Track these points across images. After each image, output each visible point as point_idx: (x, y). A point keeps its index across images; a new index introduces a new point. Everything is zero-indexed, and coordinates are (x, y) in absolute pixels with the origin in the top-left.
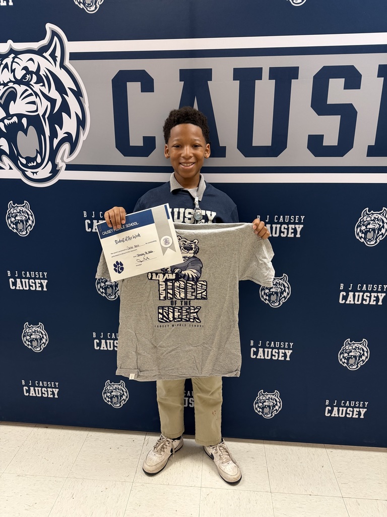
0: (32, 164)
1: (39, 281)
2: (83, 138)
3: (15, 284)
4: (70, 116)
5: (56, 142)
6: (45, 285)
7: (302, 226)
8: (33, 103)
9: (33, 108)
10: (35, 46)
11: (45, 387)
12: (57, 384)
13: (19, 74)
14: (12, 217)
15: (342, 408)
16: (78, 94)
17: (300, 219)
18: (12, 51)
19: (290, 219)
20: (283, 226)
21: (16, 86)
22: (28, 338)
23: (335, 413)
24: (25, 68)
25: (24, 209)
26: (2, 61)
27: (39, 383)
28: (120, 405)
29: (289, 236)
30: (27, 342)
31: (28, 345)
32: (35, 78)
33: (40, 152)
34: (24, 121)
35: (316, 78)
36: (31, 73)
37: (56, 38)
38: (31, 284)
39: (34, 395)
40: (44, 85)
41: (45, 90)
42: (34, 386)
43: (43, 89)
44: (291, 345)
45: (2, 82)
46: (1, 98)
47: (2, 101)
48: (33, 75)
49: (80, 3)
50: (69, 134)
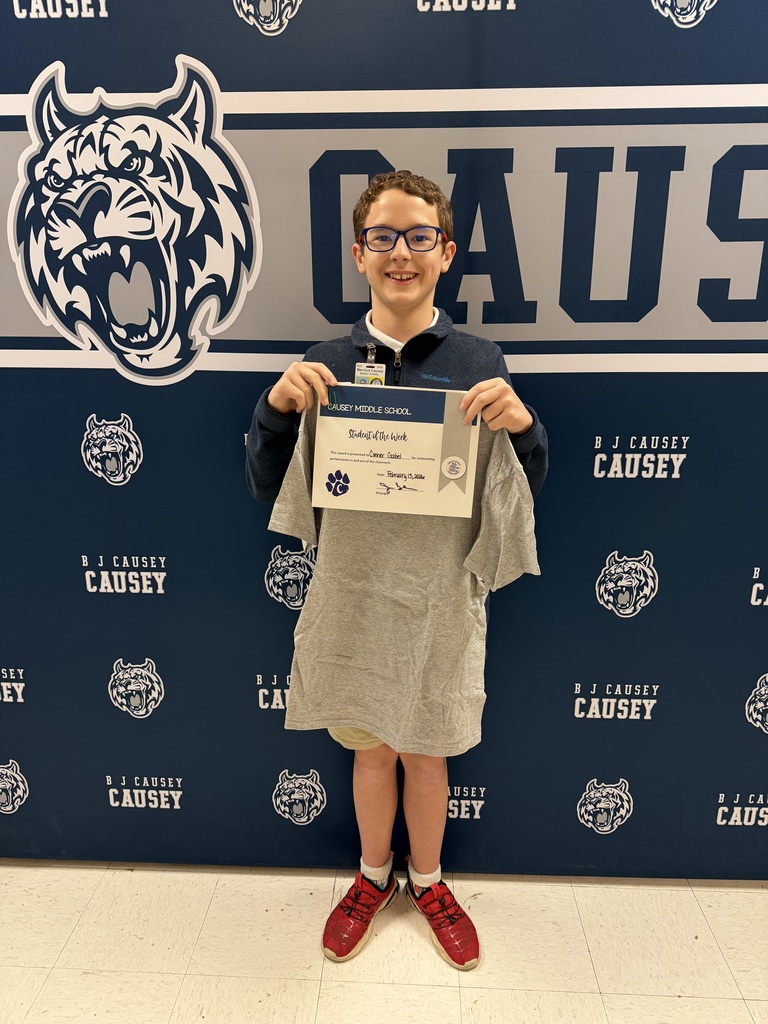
0: (140, 339)
1: (149, 574)
2: (247, 286)
3: (96, 581)
4: (221, 243)
5: (190, 294)
6: (160, 582)
7: (683, 457)
8: (146, 215)
9: (144, 224)
10: (153, 99)
11: (154, 788)
12: (179, 781)
13: (117, 157)
14: (95, 446)
15: (749, 809)
16: (239, 198)
17: (680, 443)
18: (102, 110)
19: (661, 443)
20: (647, 456)
21: (110, 181)
22: (122, 689)
23: (736, 819)
24: (131, 145)
25: (120, 430)
26: (81, 129)
27: (141, 781)
28: (309, 819)
29: (657, 476)
30: (119, 699)
31: (122, 704)
32: (149, 165)
33: (156, 314)
34: (125, 252)
35: (718, 168)
36: (143, 154)
37: (195, 85)
38: (131, 581)
39: (131, 805)
40: (168, 180)
41: (171, 190)
42: (131, 786)
43: (166, 187)
44: (655, 690)
45: (80, 173)
46: (77, 205)
47: (79, 212)
48: (147, 159)
49: (248, 14)
50: (218, 279)
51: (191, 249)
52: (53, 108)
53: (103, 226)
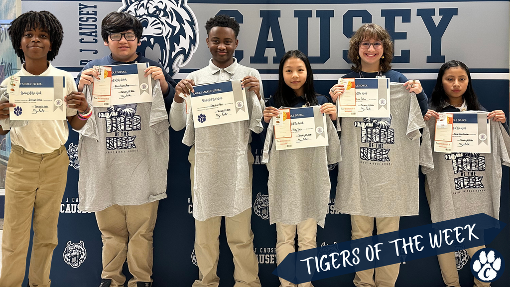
2: (193, 51)
4: (185, 38)
5: (174, 54)
8: (160, 28)
9: (160, 31)
13: (151, 11)
16: (192, 24)
21: (148, 18)
24: (157, 7)
26: (140, 2)
32: (162, 13)
33: (161, 60)
34: (152, 40)
35: (345, 16)
36: (160, 10)
40: (168, 18)
41: (169, 21)
43: (167, 20)
45: (138, 15)
48: (162, 11)
50: (184, 49)
51: (175, 39)
53: (145, 32)
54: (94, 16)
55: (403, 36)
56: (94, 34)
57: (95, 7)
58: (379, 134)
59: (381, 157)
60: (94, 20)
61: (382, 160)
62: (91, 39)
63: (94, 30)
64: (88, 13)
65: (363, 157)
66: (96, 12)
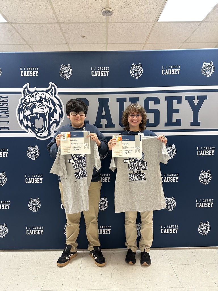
0: (40, 131)
1: (39, 179)
2: (61, 121)
3: (28, 181)
4: (57, 114)
5: (51, 123)
6: (41, 180)
8: (43, 109)
9: (43, 110)
10: (45, 89)
11: (37, 229)
12: (43, 227)
13: (38, 99)
14: (30, 152)
15: (168, 229)
16: (60, 106)
18: (36, 91)
21: (36, 103)
22: (31, 205)
23: (165, 232)
24: (41, 97)
25: (35, 149)
26: (32, 94)
27: (34, 228)
30: (31, 207)
32: (44, 100)
33: (44, 126)
34: (38, 115)
35: (145, 101)
36: (43, 98)
37: (53, 87)
38: (35, 180)
39: (31, 234)
40: (47, 103)
41: (48, 104)
42: (32, 229)
43: (47, 104)
45: (31, 101)
46: (30, 107)
47: (30, 108)
49: (62, 76)
50: (56, 120)
51: (51, 115)
52: (27, 91)
53: (34, 111)
54: (6, 102)
55: (177, 111)
56: (7, 112)
57: (7, 97)
58: (138, 165)
59: (141, 178)
60: (7, 104)
61: (141, 180)
62: (5, 115)
63: (7, 110)
64: (3, 101)
65: (131, 179)
66: (7, 100)
